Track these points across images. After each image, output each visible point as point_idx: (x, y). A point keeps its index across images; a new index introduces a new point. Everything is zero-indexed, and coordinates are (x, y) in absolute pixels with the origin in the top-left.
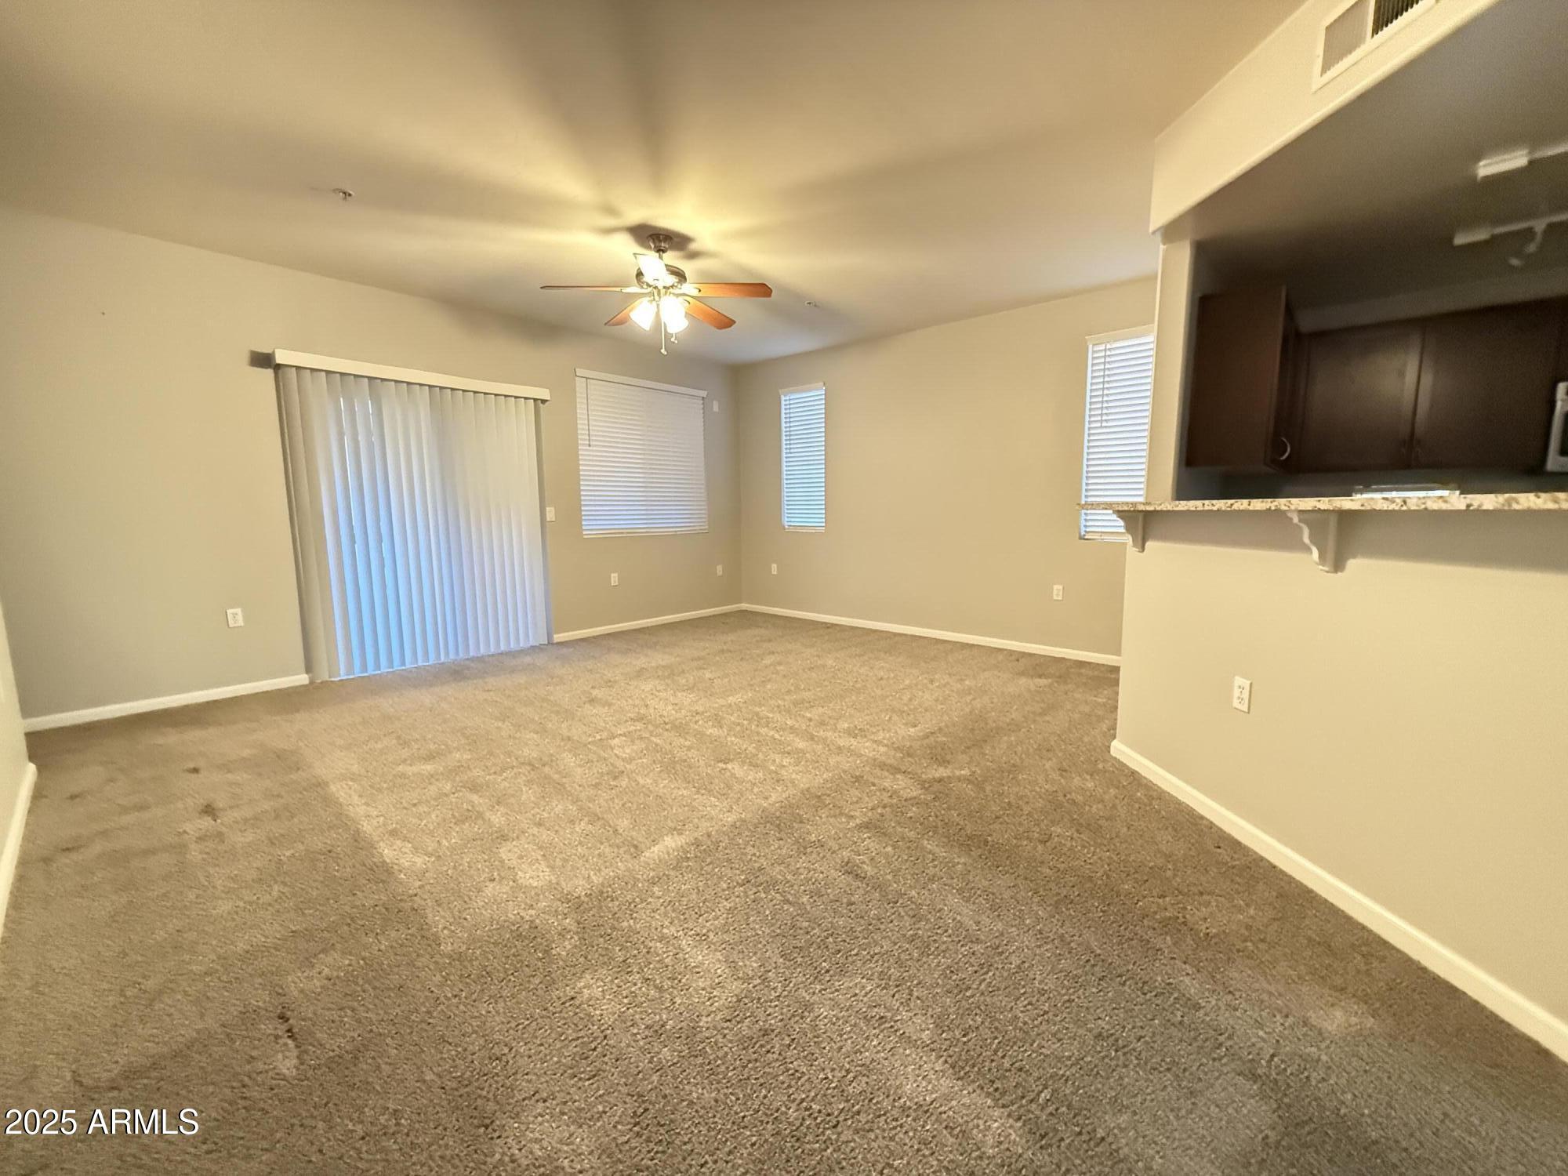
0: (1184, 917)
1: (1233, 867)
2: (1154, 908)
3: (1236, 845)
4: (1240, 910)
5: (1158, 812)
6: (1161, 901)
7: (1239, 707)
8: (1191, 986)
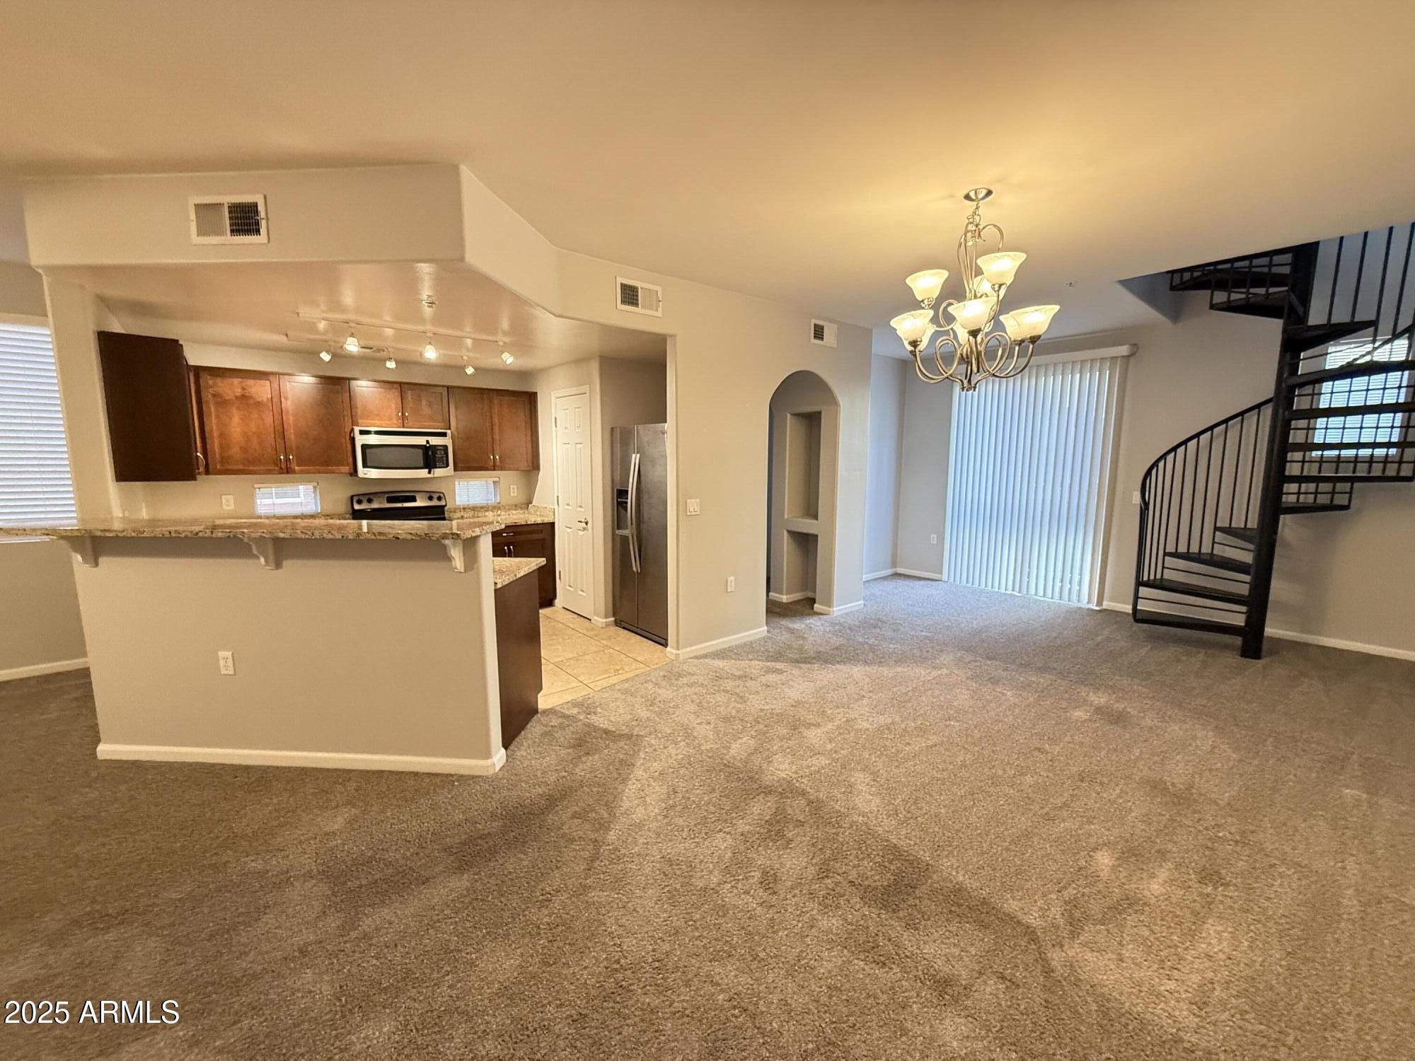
0: (233, 833)
1: (252, 783)
2: (209, 842)
3: (247, 769)
4: (267, 805)
5: (176, 779)
6: (211, 835)
7: (226, 672)
8: (257, 865)
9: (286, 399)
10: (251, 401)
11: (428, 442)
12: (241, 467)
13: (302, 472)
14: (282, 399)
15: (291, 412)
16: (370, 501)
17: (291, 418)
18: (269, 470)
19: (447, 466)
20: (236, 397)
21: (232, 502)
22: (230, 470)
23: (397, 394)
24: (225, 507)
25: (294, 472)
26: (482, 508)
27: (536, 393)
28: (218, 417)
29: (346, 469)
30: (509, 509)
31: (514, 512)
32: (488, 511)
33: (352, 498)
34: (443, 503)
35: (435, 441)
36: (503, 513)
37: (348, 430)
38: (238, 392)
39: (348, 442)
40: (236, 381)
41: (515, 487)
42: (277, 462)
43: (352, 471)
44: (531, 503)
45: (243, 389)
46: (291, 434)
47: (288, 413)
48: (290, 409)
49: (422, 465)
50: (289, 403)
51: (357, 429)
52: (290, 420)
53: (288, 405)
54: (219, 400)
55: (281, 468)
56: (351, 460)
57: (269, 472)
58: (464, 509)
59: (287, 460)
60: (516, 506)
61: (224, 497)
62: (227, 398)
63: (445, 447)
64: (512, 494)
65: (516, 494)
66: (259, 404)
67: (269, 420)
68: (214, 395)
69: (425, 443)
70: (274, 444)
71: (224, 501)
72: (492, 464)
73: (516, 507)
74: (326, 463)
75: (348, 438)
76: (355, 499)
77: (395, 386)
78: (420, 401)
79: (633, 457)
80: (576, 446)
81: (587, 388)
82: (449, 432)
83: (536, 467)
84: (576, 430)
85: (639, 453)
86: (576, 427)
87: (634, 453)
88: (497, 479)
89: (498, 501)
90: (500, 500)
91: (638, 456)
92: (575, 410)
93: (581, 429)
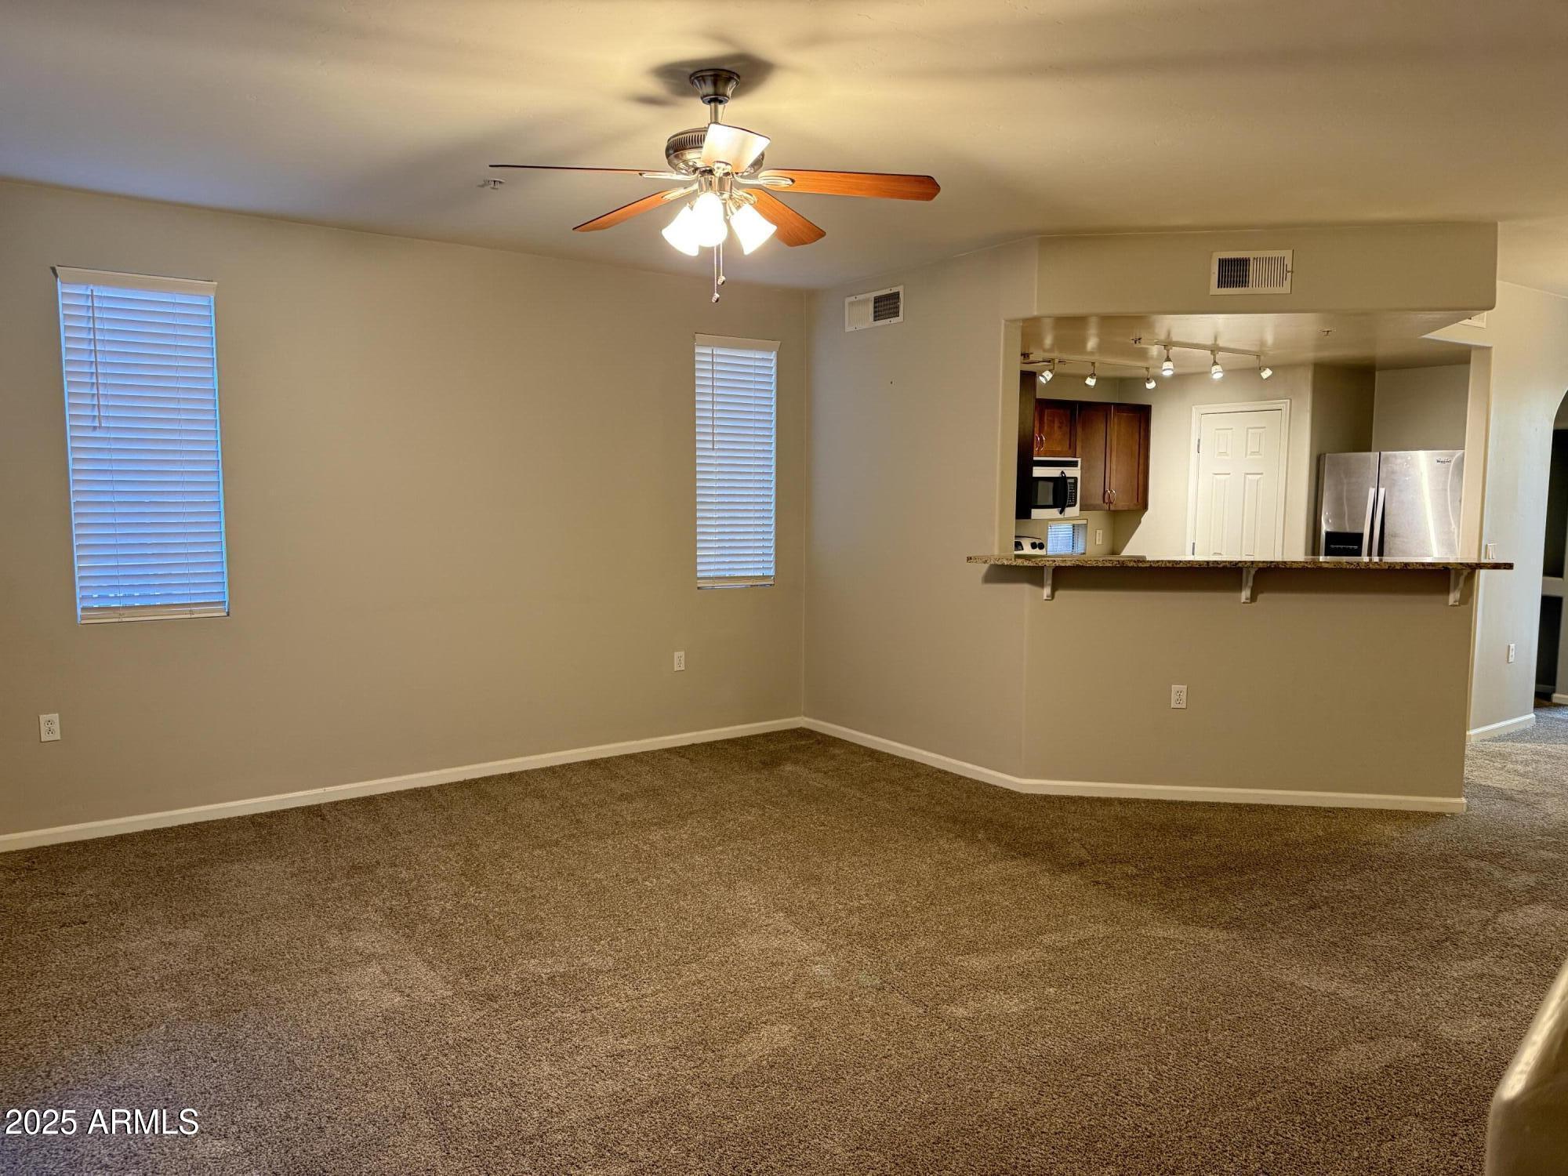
7: (1178, 706)
11: (1062, 472)
19: (1075, 503)
27: (1150, 406)
35: (1067, 472)
41: (1101, 531)
63: (1076, 479)
64: (1097, 543)
65: (1100, 543)
69: (1059, 475)
72: (1108, 500)
78: (1054, 422)
79: (1372, 491)
80: (1245, 478)
81: (1284, 404)
82: (1079, 460)
83: (1145, 507)
84: (1248, 457)
85: (1383, 487)
86: (1249, 453)
87: (1374, 487)
88: (1085, 522)
89: (1083, 551)
90: (1085, 550)
91: (1382, 491)
92: (1250, 430)
93: (1260, 455)
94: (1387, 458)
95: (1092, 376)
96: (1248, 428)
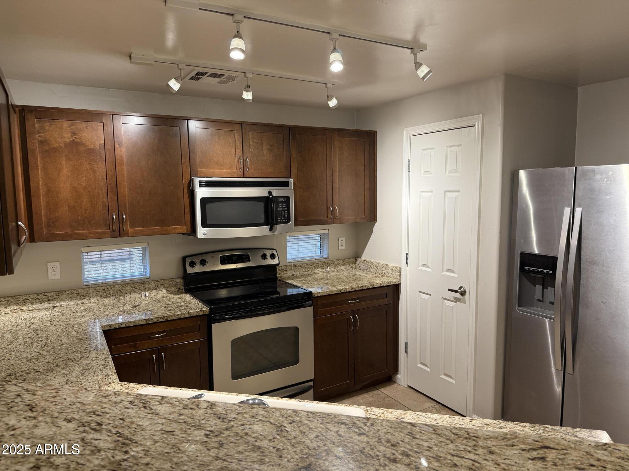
9: (120, 145)
10: (82, 149)
11: (270, 193)
12: (70, 231)
13: (136, 234)
14: (116, 145)
15: (125, 161)
16: (203, 262)
17: (125, 168)
18: (101, 233)
19: (289, 221)
20: (65, 144)
21: (58, 271)
22: (57, 235)
23: (238, 137)
24: (51, 277)
25: (127, 235)
26: (312, 264)
27: (376, 131)
28: (45, 169)
29: (183, 228)
30: (339, 265)
31: (343, 268)
32: (318, 267)
33: (184, 259)
34: (276, 261)
35: (277, 192)
36: (333, 269)
37: (186, 181)
38: (68, 137)
39: (186, 196)
40: (66, 124)
41: (344, 239)
42: (108, 222)
43: (189, 231)
44: (360, 257)
45: (74, 134)
46: (125, 190)
47: (122, 163)
48: (125, 156)
49: (262, 221)
50: (123, 149)
51: (197, 180)
52: (124, 170)
53: (122, 152)
54: (46, 148)
55: (114, 231)
56: (188, 217)
57: (100, 236)
58: (295, 266)
59: (120, 220)
60: (344, 259)
61: (49, 265)
62: (56, 145)
63: (288, 198)
64: (340, 248)
65: (344, 248)
66: (91, 152)
67: (101, 170)
68: (41, 142)
69: (266, 195)
70: (106, 200)
71: (50, 271)
72: (330, 216)
73: (344, 261)
74: (162, 222)
75: (186, 190)
76: (188, 261)
77: (237, 127)
78: (262, 144)
79: (567, 211)
80: (445, 194)
81: (478, 121)
82: (291, 180)
83: (373, 218)
84: (448, 174)
85: (580, 206)
86: (448, 171)
87: (569, 207)
88: (326, 231)
89: (326, 256)
90: (328, 254)
91: (578, 211)
92: (449, 149)
93: (458, 172)
94: (585, 173)
95: (247, 88)
96: (447, 146)
